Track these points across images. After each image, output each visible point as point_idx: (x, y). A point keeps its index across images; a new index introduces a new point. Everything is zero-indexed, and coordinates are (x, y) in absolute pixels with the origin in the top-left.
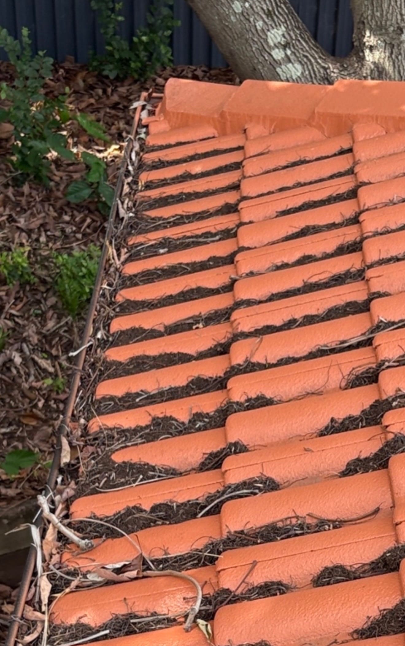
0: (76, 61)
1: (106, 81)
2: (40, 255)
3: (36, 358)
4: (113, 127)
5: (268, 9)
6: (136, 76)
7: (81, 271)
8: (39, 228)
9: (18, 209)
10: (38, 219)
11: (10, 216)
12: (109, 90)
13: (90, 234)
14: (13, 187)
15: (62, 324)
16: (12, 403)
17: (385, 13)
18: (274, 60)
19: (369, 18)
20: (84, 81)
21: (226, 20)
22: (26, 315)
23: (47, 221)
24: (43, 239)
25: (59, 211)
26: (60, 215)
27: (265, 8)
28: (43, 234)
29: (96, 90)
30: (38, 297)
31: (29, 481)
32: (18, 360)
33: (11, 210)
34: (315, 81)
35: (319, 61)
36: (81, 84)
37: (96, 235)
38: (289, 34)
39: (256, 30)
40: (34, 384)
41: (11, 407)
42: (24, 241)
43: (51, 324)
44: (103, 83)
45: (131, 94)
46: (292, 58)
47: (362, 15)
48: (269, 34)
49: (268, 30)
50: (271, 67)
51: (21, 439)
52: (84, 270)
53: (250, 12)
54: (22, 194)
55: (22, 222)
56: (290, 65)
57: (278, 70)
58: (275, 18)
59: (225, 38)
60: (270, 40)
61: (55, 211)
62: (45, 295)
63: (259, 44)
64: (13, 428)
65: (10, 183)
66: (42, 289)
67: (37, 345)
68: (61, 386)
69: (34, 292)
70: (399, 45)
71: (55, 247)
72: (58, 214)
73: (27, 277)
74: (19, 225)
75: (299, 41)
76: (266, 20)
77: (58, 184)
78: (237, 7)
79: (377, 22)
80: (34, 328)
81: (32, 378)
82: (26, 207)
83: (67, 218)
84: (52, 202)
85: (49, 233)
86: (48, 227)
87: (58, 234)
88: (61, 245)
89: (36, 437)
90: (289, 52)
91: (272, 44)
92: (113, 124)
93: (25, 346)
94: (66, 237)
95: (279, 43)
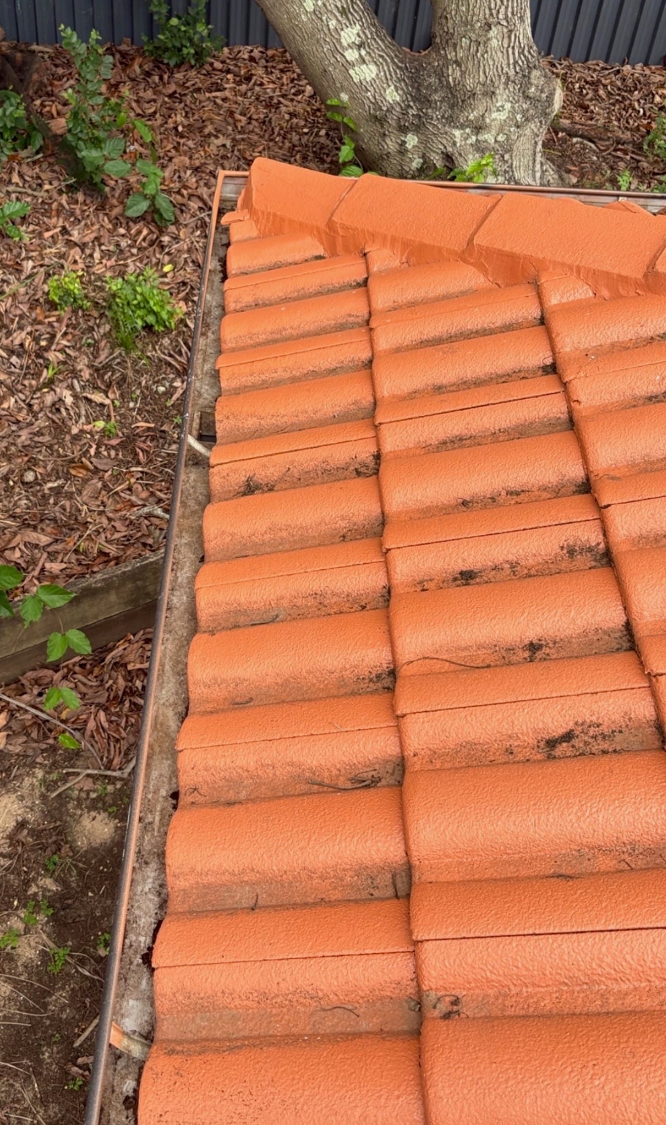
0: (132, 43)
1: (163, 67)
2: (94, 273)
3: (89, 396)
4: (170, 120)
5: (343, 7)
6: (193, 62)
7: (136, 299)
8: (93, 242)
9: (72, 219)
10: (92, 232)
11: (64, 228)
12: (166, 77)
13: (145, 249)
14: (67, 193)
15: (115, 355)
16: (61, 450)
17: (471, 7)
18: (347, 61)
19: (453, 13)
20: (141, 66)
21: (295, 19)
22: (78, 346)
23: (102, 233)
24: (97, 255)
25: (115, 221)
26: (115, 229)
27: (339, 6)
28: (97, 249)
29: (153, 77)
30: (91, 324)
31: (76, 551)
32: (69, 400)
33: (65, 219)
34: (390, 83)
35: (396, 60)
36: (138, 70)
37: (151, 249)
38: (364, 33)
39: (329, 30)
40: (86, 427)
41: (59, 456)
42: (77, 258)
43: (103, 356)
44: (159, 68)
45: (188, 80)
46: (367, 58)
47: (445, 9)
48: (342, 33)
49: (342, 29)
50: (343, 69)
51: (70, 496)
52: (139, 297)
53: (323, 10)
54: (77, 202)
55: (75, 236)
56: (364, 67)
57: (351, 72)
58: (350, 15)
59: (294, 37)
60: (343, 41)
61: (110, 222)
62: (98, 321)
63: (331, 44)
64: (60, 482)
65: (64, 189)
66: (95, 314)
67: (88, 381)
68: (113, 430)
69: (86, 318)
70: (485, 43)
71: (109, 264)
72: (113, 225)
73: (80, 302)
74: (72, 239)
75: (375, 39)
76: (340, 18)
77: (113, 189)
78: (309, 5)
79: (462, 17)
80: (86, 361)
81: (83, 420)
82: (80, 217)
83: (122, 231)
84: (107, 211)
85: (103, 248)
86: (102, 241)
87: (112, 248)
88: (116, 261)
89: (85, 493)
90: (363, 52)
91: (345, 44)
92: (170, 117)
93: (75, 382)
94: (121, 251)
95: (353, 43)
